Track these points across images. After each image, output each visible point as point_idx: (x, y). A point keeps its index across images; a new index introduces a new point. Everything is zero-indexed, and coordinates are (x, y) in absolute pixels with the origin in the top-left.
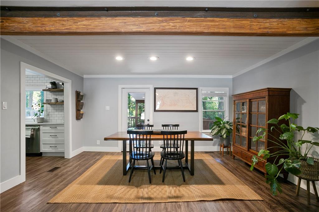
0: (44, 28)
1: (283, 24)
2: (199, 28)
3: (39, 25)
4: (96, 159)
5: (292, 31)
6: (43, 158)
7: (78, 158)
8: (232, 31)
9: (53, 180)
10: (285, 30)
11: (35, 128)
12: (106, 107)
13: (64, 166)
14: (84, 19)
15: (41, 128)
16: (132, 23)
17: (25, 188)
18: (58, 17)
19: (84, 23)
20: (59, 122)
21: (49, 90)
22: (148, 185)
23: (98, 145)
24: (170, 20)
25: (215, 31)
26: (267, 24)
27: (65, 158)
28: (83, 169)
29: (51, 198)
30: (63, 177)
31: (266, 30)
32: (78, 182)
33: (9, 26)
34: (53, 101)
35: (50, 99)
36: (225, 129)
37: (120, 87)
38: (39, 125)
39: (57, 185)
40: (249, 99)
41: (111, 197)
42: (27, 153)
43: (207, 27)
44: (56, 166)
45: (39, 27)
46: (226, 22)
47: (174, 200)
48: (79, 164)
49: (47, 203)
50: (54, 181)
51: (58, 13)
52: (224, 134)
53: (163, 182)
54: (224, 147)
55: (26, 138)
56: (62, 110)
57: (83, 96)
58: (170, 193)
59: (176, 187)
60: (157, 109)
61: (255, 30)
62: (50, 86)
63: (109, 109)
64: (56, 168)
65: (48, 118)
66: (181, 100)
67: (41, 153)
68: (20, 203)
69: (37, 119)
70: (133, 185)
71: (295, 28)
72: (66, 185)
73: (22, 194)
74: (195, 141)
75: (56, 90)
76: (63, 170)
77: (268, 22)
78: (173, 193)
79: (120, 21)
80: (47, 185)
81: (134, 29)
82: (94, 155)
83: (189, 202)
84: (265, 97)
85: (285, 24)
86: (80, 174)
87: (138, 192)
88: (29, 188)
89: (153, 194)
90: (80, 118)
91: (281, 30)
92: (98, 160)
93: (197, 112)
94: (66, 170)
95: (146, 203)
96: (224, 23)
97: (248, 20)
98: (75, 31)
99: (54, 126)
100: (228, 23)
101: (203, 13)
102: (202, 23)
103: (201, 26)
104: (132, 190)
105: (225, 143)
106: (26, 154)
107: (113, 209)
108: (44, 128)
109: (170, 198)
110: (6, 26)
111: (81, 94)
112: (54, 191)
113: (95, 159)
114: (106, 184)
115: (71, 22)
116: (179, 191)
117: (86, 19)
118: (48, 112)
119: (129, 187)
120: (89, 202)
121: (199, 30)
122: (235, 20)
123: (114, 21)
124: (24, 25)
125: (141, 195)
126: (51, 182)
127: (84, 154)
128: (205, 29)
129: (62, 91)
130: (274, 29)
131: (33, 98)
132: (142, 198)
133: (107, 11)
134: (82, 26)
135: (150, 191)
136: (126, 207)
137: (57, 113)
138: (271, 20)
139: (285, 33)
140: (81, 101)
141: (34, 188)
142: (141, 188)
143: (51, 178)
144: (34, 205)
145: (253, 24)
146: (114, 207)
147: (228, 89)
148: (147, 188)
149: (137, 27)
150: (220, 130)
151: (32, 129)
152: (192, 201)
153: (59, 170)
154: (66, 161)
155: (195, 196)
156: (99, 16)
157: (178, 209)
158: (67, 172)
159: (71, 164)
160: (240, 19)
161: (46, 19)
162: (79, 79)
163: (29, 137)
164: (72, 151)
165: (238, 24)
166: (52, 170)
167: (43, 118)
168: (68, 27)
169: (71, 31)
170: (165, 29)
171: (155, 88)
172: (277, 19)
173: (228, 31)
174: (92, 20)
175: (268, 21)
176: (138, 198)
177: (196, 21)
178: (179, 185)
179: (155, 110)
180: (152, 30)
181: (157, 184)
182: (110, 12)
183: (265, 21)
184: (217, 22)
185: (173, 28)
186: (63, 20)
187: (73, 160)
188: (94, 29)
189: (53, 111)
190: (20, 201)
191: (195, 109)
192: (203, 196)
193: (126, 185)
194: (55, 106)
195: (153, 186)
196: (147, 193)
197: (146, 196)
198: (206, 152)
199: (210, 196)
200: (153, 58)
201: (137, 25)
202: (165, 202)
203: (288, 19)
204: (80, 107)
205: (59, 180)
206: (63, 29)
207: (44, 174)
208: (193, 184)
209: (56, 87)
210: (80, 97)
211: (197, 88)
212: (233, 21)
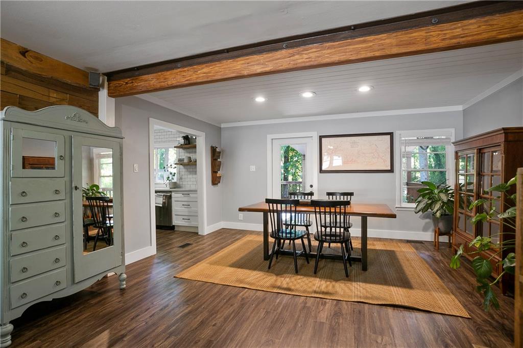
0: (166, 82)
1: (489, 25)
2: (343, 55)
3: (162, 80)
4: (235, 239)
5: (509, 33)
6: (176, 232)
7: (214, 235)
8: (395, 51)
9: (182, 256)
10: (494, 33)
11: (166, 195)
12: (251, 166)
13: (197, 243)
14: (204, 66)
15: (173, 195)
16: (257, 62)
17: (156, 261)
18: (179, 68)
19: (204, 70)
20: (193, 188)
21: (181, 147)
22: (293, 275)
23: (240, 221)
24: (302, 51)
25: (366, 56)
26: (458, 30)
27: (199, 234)
28: (217, 248)
29: (178, 273)
30: (194, 254)
31: (454, 41)
32: (208, 261)
33: (137, 86)
34: (186, 161)
35: (183, 158)
36: (440, 202)
37: (270, 137)
38: (171, 192)
39: (186, 262)
40: (477, 149)
41: (241, 281)
42: (158, 224)
43: (354, 52)
44: (188, 243)
45: (162, 82)
46: (385, 40)
47: (321, 296)
48: (214, 243)
49: (174, 277)
50: (184, 257)
51: (179, 65)
52: (437, 211)
53: (315, 273)
54: (441, 234)
55: (156, 206)
56: (195, 173)
57: (220, 152)
58: (319, 287)
59: (331, 282)
60: (324, 168)
61: (435, 43)
62: (182, 141)
63: (254, 170)
64: (188, 245)
65: (181, 183)
66: (364, 153)
67: (174, 226)
68: (151, 273)
69: (169, 184)
70: (272, 272)
71: (517, 27)
72: (195, 263)
73: (152, 265)
74: (368, 217)
75: (189, 146)
76: (194, 248)
77: (459, 28)
78: (323, 288)
79: (243, 62)
80: (176, 261)
81: (259, 69)
82: (233, 234)
83: (341, 300)
84: (500, 145)
85: (493, 25)
86: (213, 253)
87: (276, 281)
88: (159, 261)
89: (295, 285)
90: (216, 183)
91: (485, 36)
92: (237, 240)
93: (393, 172)
94: (198, 248)
95: (281, 293)
96: (382, 42)
97: (423, 30)
98: (195, 81)
99: (187, 193)
100: (388, 41)
101: (350, 33)
102: (348, 47)
103: (346, 52)
104: (270, 278)
105: (441, 226)
106: (156, 226)
107: (240, 293)
108: (176, 195)
109: (315, 292)
110: (135, 87)
111: (218, 150)
112: (183, 267)
113: (233, 238)
114: (239, 268)
115: (191, 72)
116: (333, 287)
117: (206, 66)
118: (181, 175)
119: (267, 273)
120: (216, 282)
121: (343, 58)
122: (399, 33)
123: (235, 64)
124: (149, 82)
125: (279, 284)
126: (181, 258)
127: (223, 230)
128: (352, 55)
129: (195, 147)
130: (470, 36)
131: (169, 157)
132: (279, 288)
133: (228, 52)
134: (202, 75)
135: (292, 282)
136: (255, 294)
137: (190, 176)
138: (466, 22)
139: (494, 39)
140: (219, 160)
141: (163, 262)
142: (281, 277)
143: (181, 254)
144: (163, 276)
145: (431, 35)
146: (242, 292)
147: (453, 130)
148: (290, 278)
149: (262, 66)
150: (431, 204)
151: (164, 195)
152: (346, 301)
153: (190, 247)
154: (199, 238)
155: (353, 295)
156: (219, 60)
157: (320, 305)
158: (199, 249)
159: (205, 241)
160: (408, 31)
161: (168, 73)
162: (215, 130)
163: (161, 206)
164: (208, 225)
165: (404, 39)
166: (183, 247)
167: (175, 183)
168: (189, 78)
169: (192, 82)
170: (296, 64)
171: (320, 136)
172: (478, 19)
173: (388, 52)
174: (212, 66)
175: (459, 25)
176: (274, 287)
177: (339, 45)
178: (337, 280)
179: (321, 171)
180: (280, 68)
181: (305, 275)
182: (231, 54)
183: (453, 27)
184: (371, 41)
185: (308, 60)
186: (184, 71)
187: (208, 237)
188: (214, 76)
189: (186, 173)
190: (150, 271)
191: (389, 168)
192: (367, 298)
193: (264, 271)
194: (189, 167)
195: (299, 277)
196: (288, 283)
197: (285, 286)
198: (408, 241)
199: (377, 299)
200: (307, 95)
201: (262, 64)
202: (307, 296)
203: (502, 15)
204: (217, 167)
205: (189, 257)
206: (183, 81)
207: (174, 249)
208: (360, 282)
209: (189, 143)
210: (217, 154)
211: (392, 133)
212: (397, 36)
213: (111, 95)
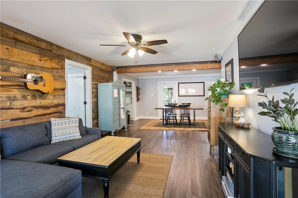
2: (189, 68)
14: (151, 67)
24: (179, 66)
26: (214, 65)
27: (133, 120)
28: (144, 123)
32: (145, 126)
33: (128, 71)
37: (159, 83)
45: (137, 71)
46: (199, 66)
48: (141, 122)
49: (138, 129)
63: (153, 95)
66: (194, 89)
74: (195, 110)
79: (162, 67)
82: (146, 120)
90: (138, 100)
92: (148, 122)
114: (156, 127)
119: (166, 128)
124: (132, 70)
132: (171, 130)
134: (150, 70)
140: (139, 92)
143: (133, 125)
144: (134, 129)
145: (208, 66)
149: (168, 69)
152: (190, 131)
159: (135, 123)
161: (139, 68)
164: (136, 117)
165: (203, 66)
168: (146, 70)
171: (178, 83)
173: (199, 69)
179: (179, 96)
180: (173, 70)
184: (195, 66)
185: (180, 69)
186: (144, 68)
188: (154, 70)
191: (203, 95)
195: (175, 128)
204: (138, 95)
208: (193, 128)
210: (138, 89)
211: (204, 82)
213: (117, 73)
